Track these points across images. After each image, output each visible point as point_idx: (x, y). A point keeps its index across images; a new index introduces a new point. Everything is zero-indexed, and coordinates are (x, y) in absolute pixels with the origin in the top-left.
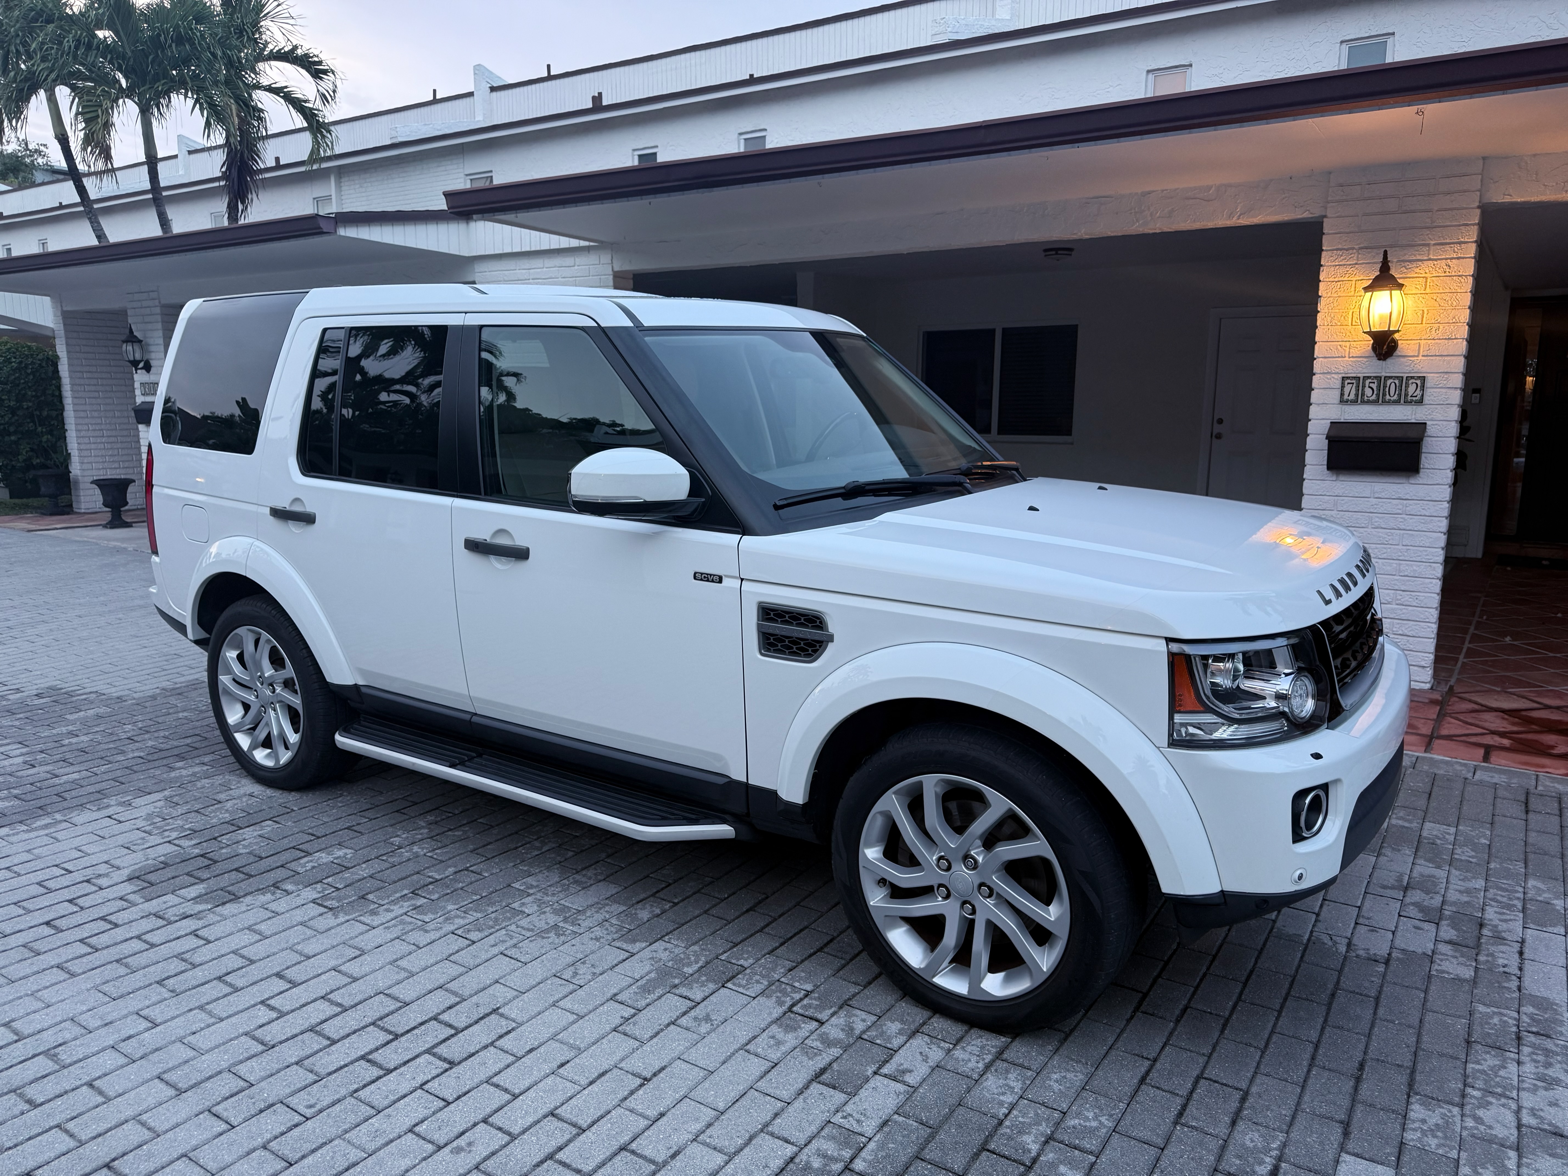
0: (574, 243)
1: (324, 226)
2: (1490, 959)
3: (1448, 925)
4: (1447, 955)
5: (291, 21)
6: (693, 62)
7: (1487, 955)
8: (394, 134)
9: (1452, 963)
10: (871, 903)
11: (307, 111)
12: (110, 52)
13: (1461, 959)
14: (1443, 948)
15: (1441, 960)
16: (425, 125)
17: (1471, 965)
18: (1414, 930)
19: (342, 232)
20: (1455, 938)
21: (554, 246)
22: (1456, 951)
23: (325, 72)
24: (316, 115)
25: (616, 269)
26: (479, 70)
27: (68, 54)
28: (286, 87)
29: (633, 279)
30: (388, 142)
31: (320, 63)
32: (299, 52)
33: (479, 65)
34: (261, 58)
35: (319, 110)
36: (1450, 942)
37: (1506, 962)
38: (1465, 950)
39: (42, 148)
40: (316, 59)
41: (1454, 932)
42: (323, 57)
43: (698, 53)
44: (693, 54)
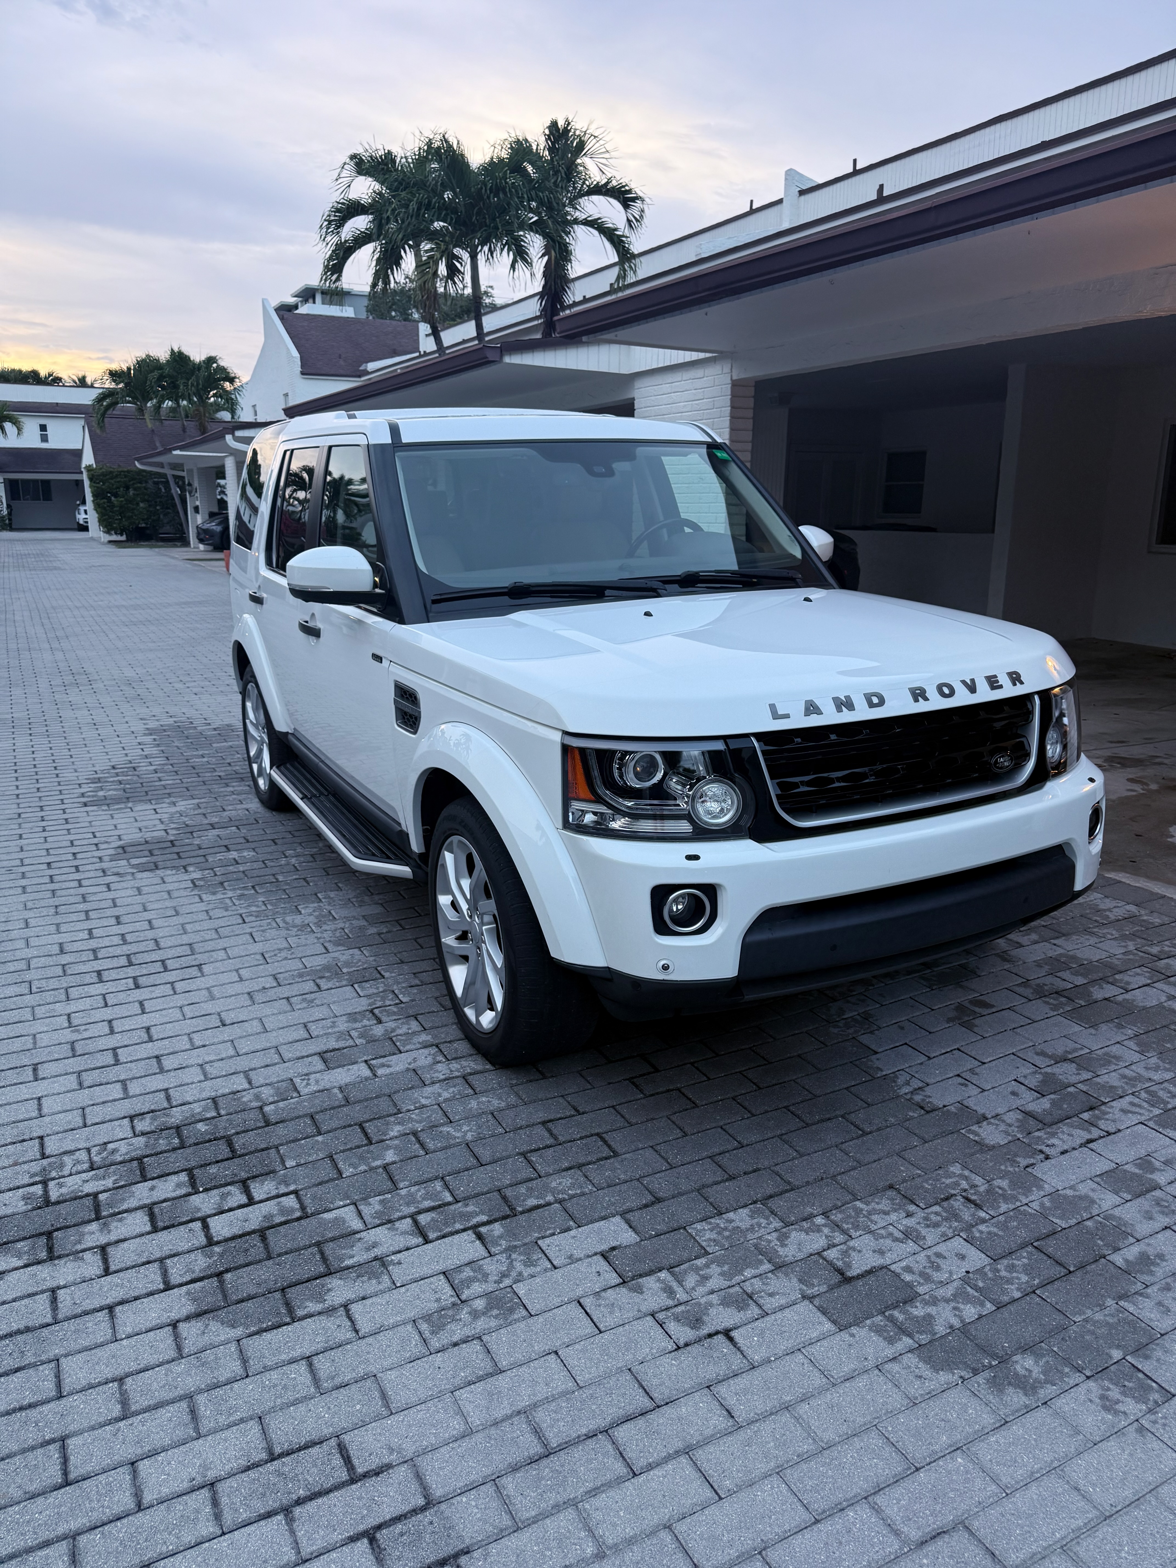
0: (702, 355)
1: (491, 356)
5: (607, 155)
6: (997, 135)
8: (699, 251)
10: (443, 940)
11: (616, 239)
12: (446, 209)
16: (729, 238)
19: (507, 359)
21: (688, 359)
23: (634, 200)
24: (623, 241)
25: (735, 378)
26: (791, 175)
27: (412, 216)
28: (599, 219)
29: (756, 386)
30: (694, 259)
31: (630, 191)
32: (614, 183)
33: (791, 170)
34: (581, 195)
35: (627, 237)
39: (489, 290)
40: (627, 188)
42: (632, 185)
43: (1004, 124)
44: (998, 126)
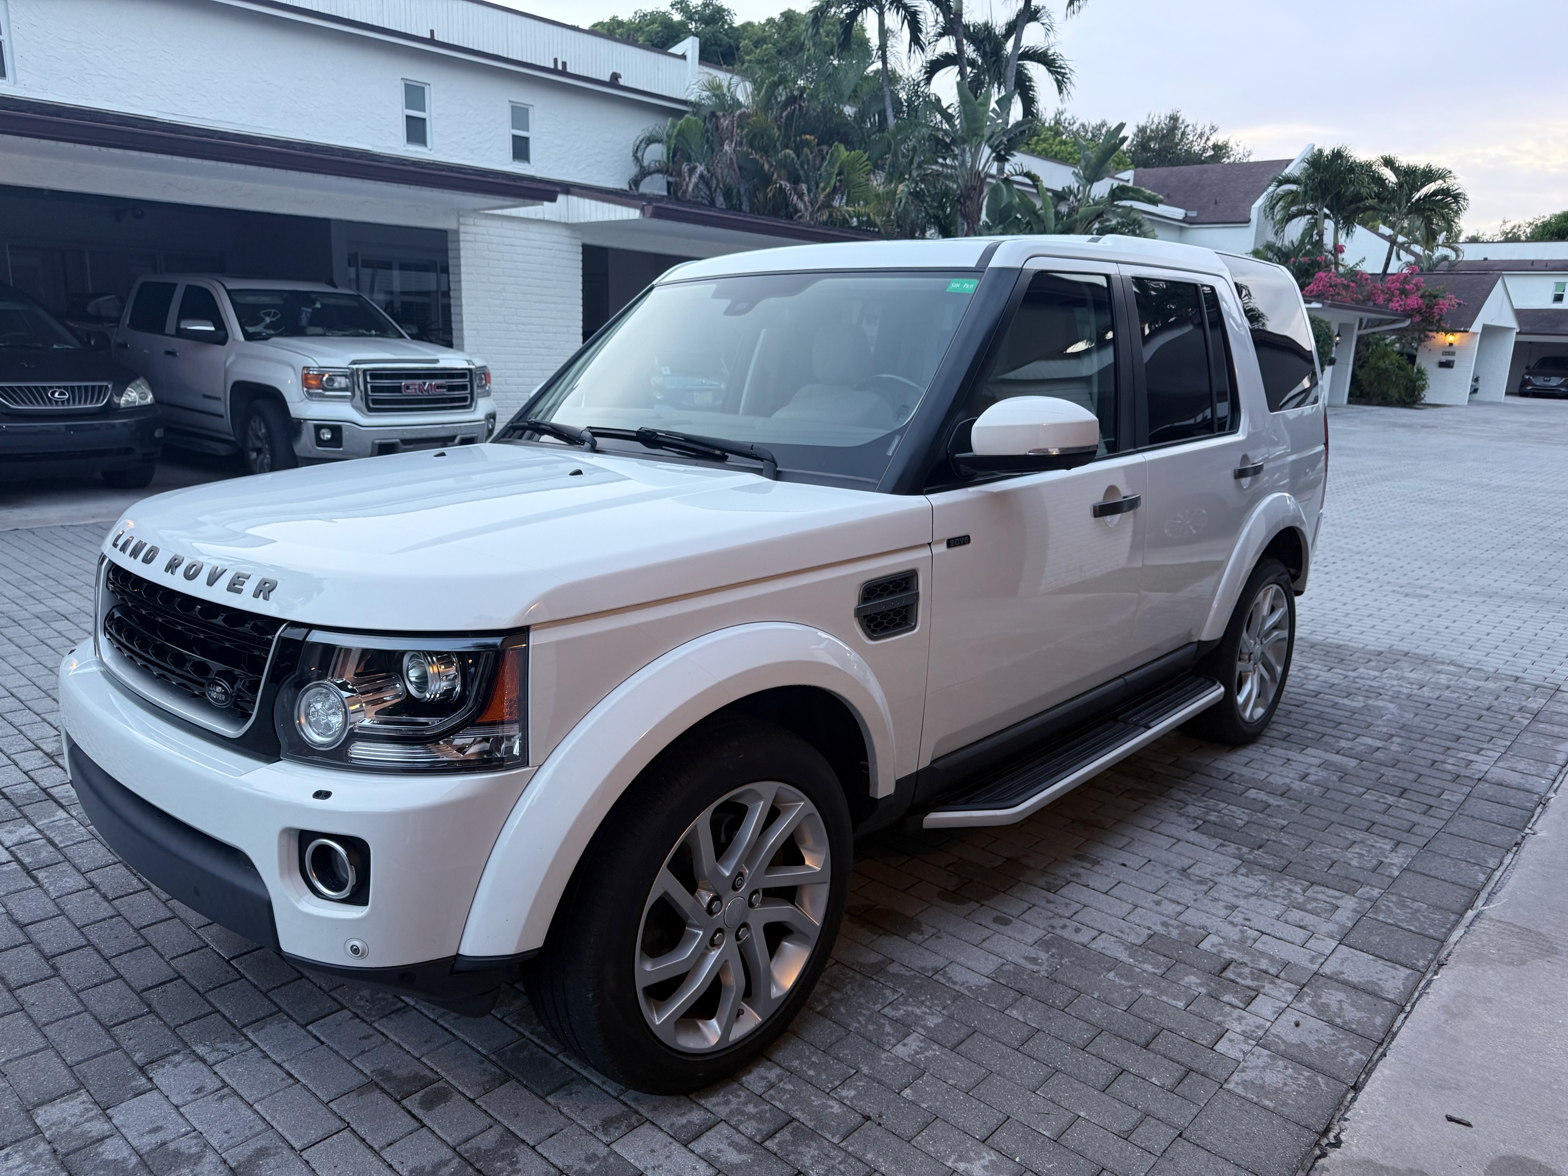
2: (33, 1153)
3: (125, 1160)
4: (87, 1121)
7: (40, 1155)
9: (72, 1116)
13: (67, 1128)
14: (98, 1127)
15: (87, 1110)
17: (49, 1128)
18: (159, 1124)
20: (100, 1150)
22: (82, 1134)
36: (102, 1139)
37: (10, 1164)
38: (74, 1145)
41: (109, 1156)
